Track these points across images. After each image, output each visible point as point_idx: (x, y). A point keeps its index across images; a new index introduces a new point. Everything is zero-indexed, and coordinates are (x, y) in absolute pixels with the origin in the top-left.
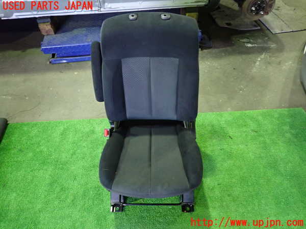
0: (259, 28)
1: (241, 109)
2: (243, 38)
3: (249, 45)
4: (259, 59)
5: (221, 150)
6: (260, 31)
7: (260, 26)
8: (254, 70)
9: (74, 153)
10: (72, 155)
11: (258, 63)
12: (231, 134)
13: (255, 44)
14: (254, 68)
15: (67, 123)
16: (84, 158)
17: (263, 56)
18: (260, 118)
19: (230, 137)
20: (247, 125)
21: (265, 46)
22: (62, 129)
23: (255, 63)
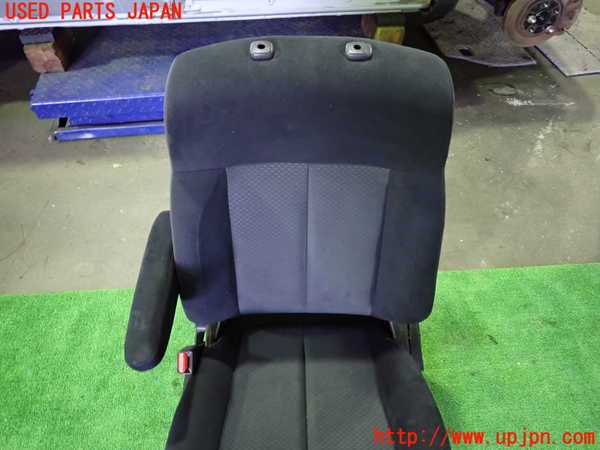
0: (534, 62)
1: (513, 263)
2: (500, 85)
3: (516, 103)
4: (541, 137)
5: (473, 374)
6: (537, 69)
7: (535, 58)
8: (533, 163)
9: (104, 384)
10: (98, 390)
11: (539, 147)
12: (493, 330)
13: (527, 99)
14: (533, 159)
15: (88, 300)
16: (127, 399)
17: (549, 130)
18: (559, 287)
19: (492, 338)
20: (531, 304)
21: (552, 103)
22: (76, 313)
23: (533, 145)
